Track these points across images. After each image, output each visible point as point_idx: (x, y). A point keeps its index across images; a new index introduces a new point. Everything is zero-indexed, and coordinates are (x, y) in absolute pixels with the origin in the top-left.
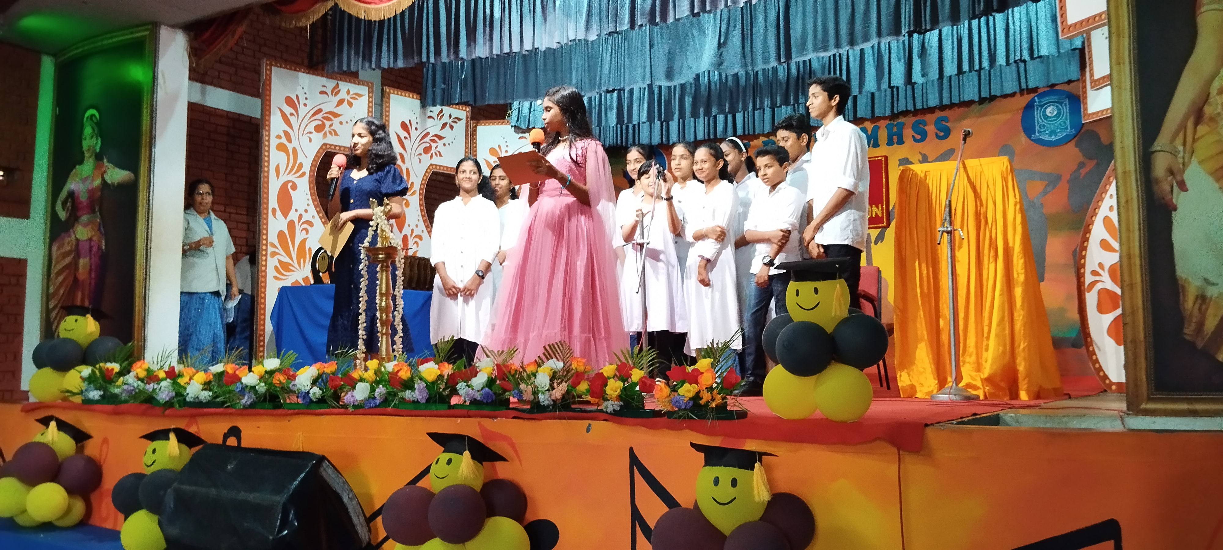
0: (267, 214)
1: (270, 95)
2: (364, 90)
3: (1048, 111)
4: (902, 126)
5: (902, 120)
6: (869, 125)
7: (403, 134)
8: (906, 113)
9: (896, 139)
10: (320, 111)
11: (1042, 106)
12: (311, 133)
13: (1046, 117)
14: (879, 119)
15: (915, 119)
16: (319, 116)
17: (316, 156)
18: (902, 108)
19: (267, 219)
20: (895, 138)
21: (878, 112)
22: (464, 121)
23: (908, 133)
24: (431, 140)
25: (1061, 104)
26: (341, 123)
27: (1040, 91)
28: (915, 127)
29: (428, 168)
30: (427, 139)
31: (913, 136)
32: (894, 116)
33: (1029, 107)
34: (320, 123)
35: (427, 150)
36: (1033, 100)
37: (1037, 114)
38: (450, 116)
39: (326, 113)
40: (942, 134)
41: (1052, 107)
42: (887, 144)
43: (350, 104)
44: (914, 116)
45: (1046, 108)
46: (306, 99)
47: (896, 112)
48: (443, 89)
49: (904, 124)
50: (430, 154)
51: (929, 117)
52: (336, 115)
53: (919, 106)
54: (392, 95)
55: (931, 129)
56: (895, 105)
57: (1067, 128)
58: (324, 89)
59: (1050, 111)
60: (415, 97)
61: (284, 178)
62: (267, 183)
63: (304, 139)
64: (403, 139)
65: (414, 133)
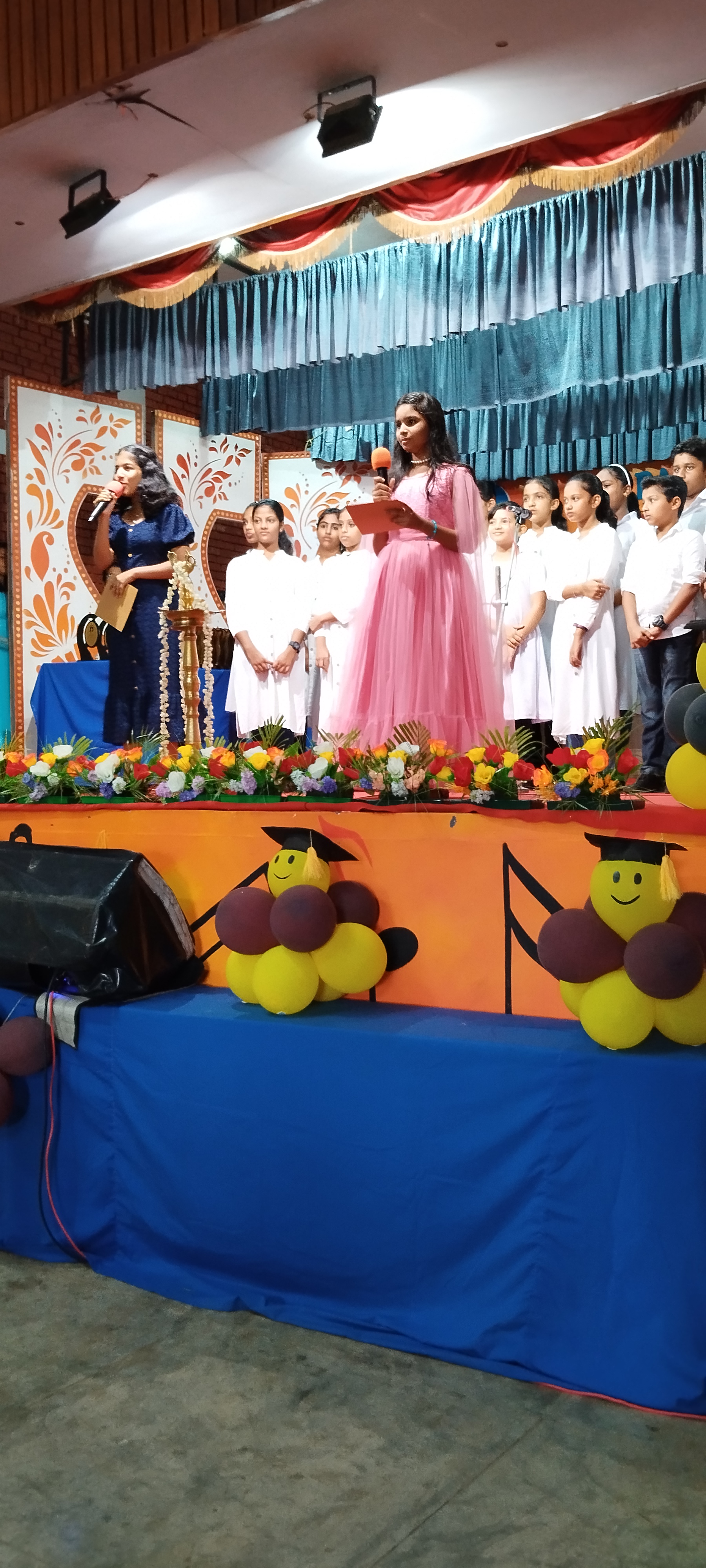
0: (20, 574)
1: (16, 424)
2: (129, 415)
7: (180, 471)
10: (78, 442)
12: (67, 471)
16: (77, 450)
17: (75, 500)
19: (20, 581)
22: (253, 454)
24: (214, 479)
26: (104, 458)
29: (212, 515)
30: (209, 477)
35: (209, 492)
38: (236, 447)
39: (86, 445)
43: (114, 434)
46: (61, 427)
48: (229, 413)
50: (212, 497)
52: (98, 448)
54: (165, 421)
58: (81, 414)
60: (193, 423)
61: (38, 529)
62: (18, 535)
63: (60, 479)
64: (180, 477)
65: (193, 470)
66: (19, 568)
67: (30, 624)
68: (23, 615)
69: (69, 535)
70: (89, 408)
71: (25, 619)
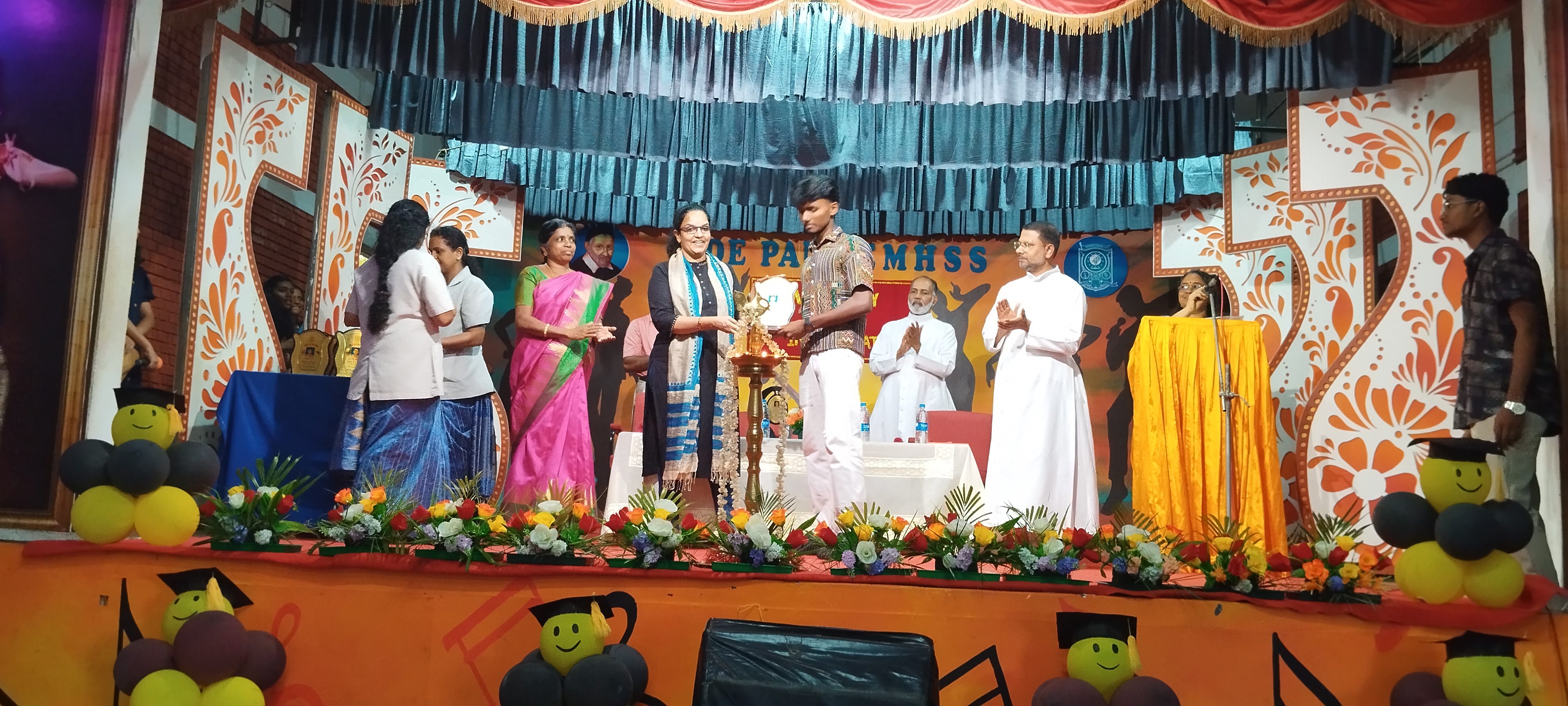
0: (201, 256)
2: (305, 91)
3: (1092, 259)
4: (932, 251)
5: (933, 243)
6: (895, 245)
7: (347, 162)
8: (937, 237)
9: (925, 265)
10: (262, 112)
11: (1086, 253)
12: (251, 142)
13: (1088, 263)
14: (910, 238)
15: (949, 244)
16: (261, 120)
17: (254, 178)
18: (938, 230)
19: (200, 264)
20: (925, 263)
21: (909, 230)
22: (406, 155)
23: (939, 259)
24: (374, 176)
25: (1105, 253)
26: (281, 135)
27: (1083, 237)
28: (947, 254)
29: (367, 215)
30: (370, 174)
31: (946, 264)
32: (925, 238)
33: (1073, 252)
34: (261, 129)
35: (368, 189)
36: (1077, 245)
37: (1080, 260)
38: (394, 145)
40: (977, 266)
41: (1096, 256)
42: (916, 269)
43: (291, 109)
44: (946, 241)
45: (1090, 256)
47: (930, 233)
49: (935, 248)
50: (370, 196)
51: (963, 246)
53: (956, 230)
54: (341, 106)
55: (965, 259)
56: (930, 225)
57: (1110, 280)
58: (268, 81)
59: (1094, 259)
60: (364, 111)
61: (223, 205)
62: (204, 209)
63: (245, 149)
64: (346, 168)
65: (358, 163)
66: (202, 248)
67: (205, 318)
68: (200, 307)
69: (246, 217)
70: (276, 74)
71: (201, 311)
